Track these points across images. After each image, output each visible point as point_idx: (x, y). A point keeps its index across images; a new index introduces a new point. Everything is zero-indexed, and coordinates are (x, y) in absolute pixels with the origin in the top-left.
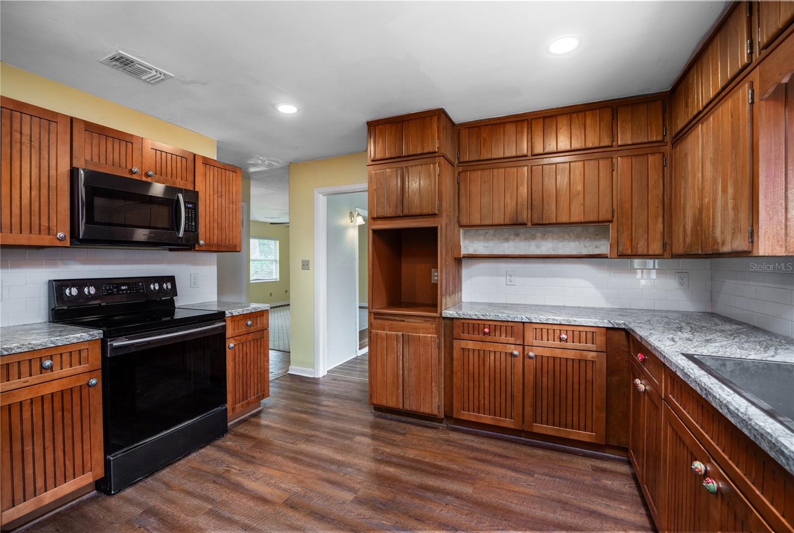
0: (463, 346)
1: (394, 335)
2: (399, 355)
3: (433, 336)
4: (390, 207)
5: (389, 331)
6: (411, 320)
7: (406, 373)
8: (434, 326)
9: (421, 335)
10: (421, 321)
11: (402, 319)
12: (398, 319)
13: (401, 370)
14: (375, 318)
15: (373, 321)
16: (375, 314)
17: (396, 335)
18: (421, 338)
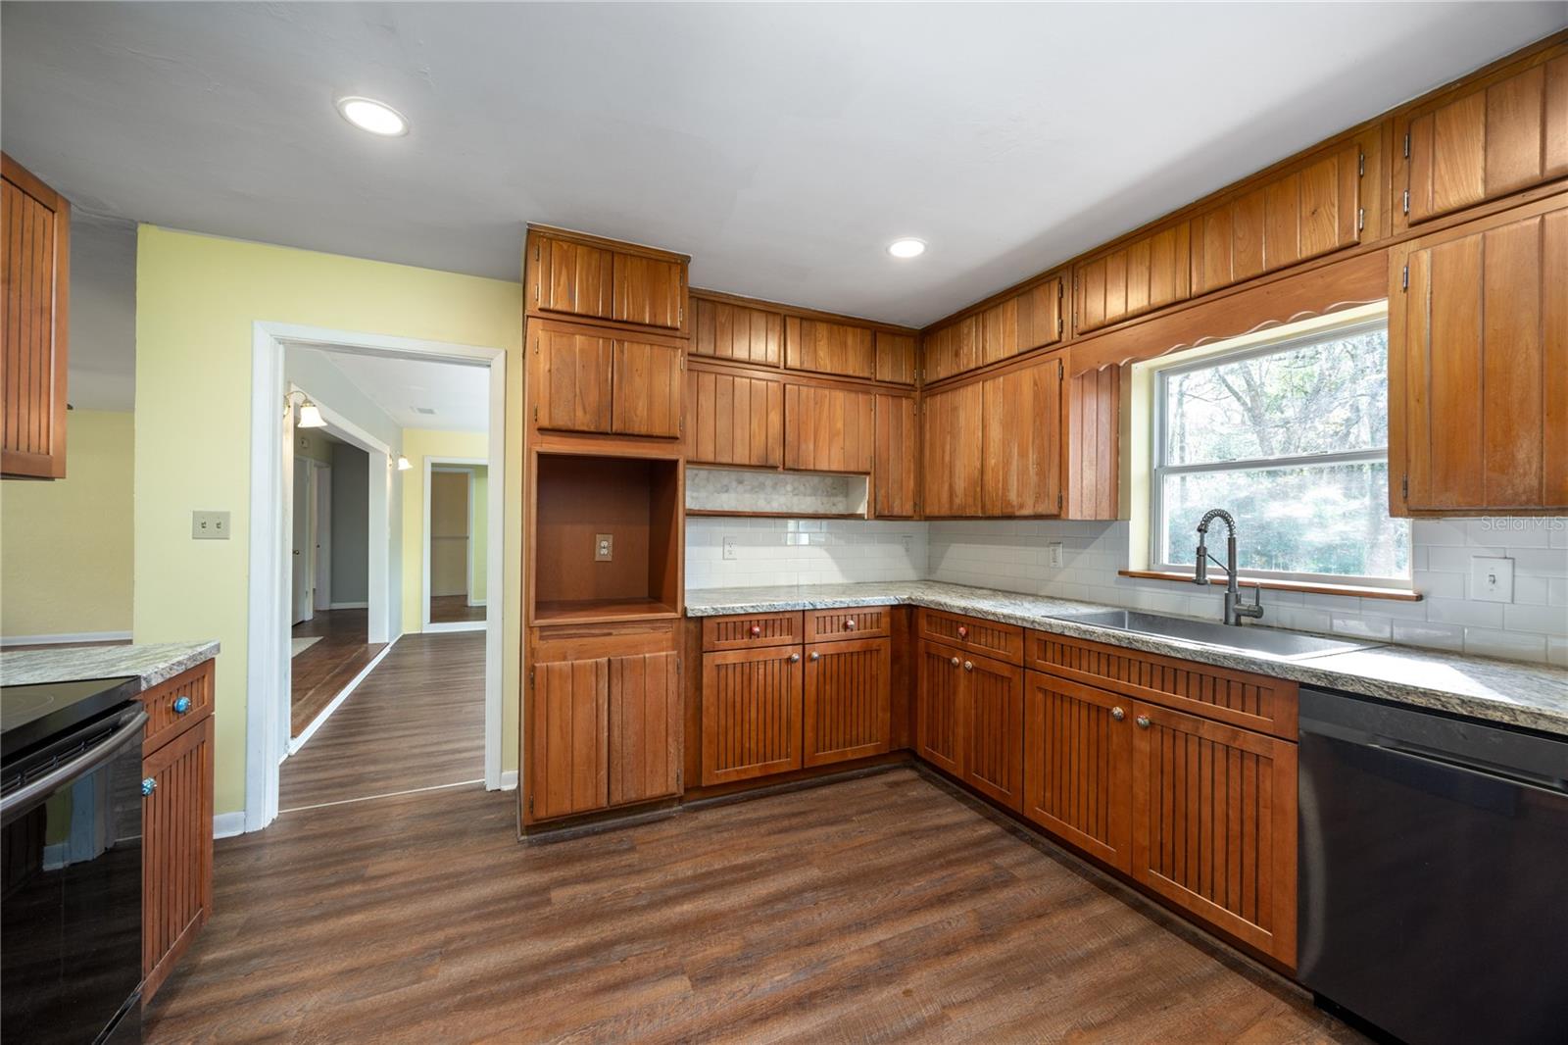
0: (718, 662)
1: (591, 666)
2: (600, 701)
3: (669, 653)
4: (585, 412)
5: (576, 659)
6: (624, 631)
7: (616, 733)
8: (670, 635)
9: (647, 655)
10: (647, 630)
11: (606, 631)
12: (597, 631)
13: (606, 729)
14: (542, 638)
15: (537, 643)
16: (542, 628)
17: (594, 666)
18: (647, 660)
